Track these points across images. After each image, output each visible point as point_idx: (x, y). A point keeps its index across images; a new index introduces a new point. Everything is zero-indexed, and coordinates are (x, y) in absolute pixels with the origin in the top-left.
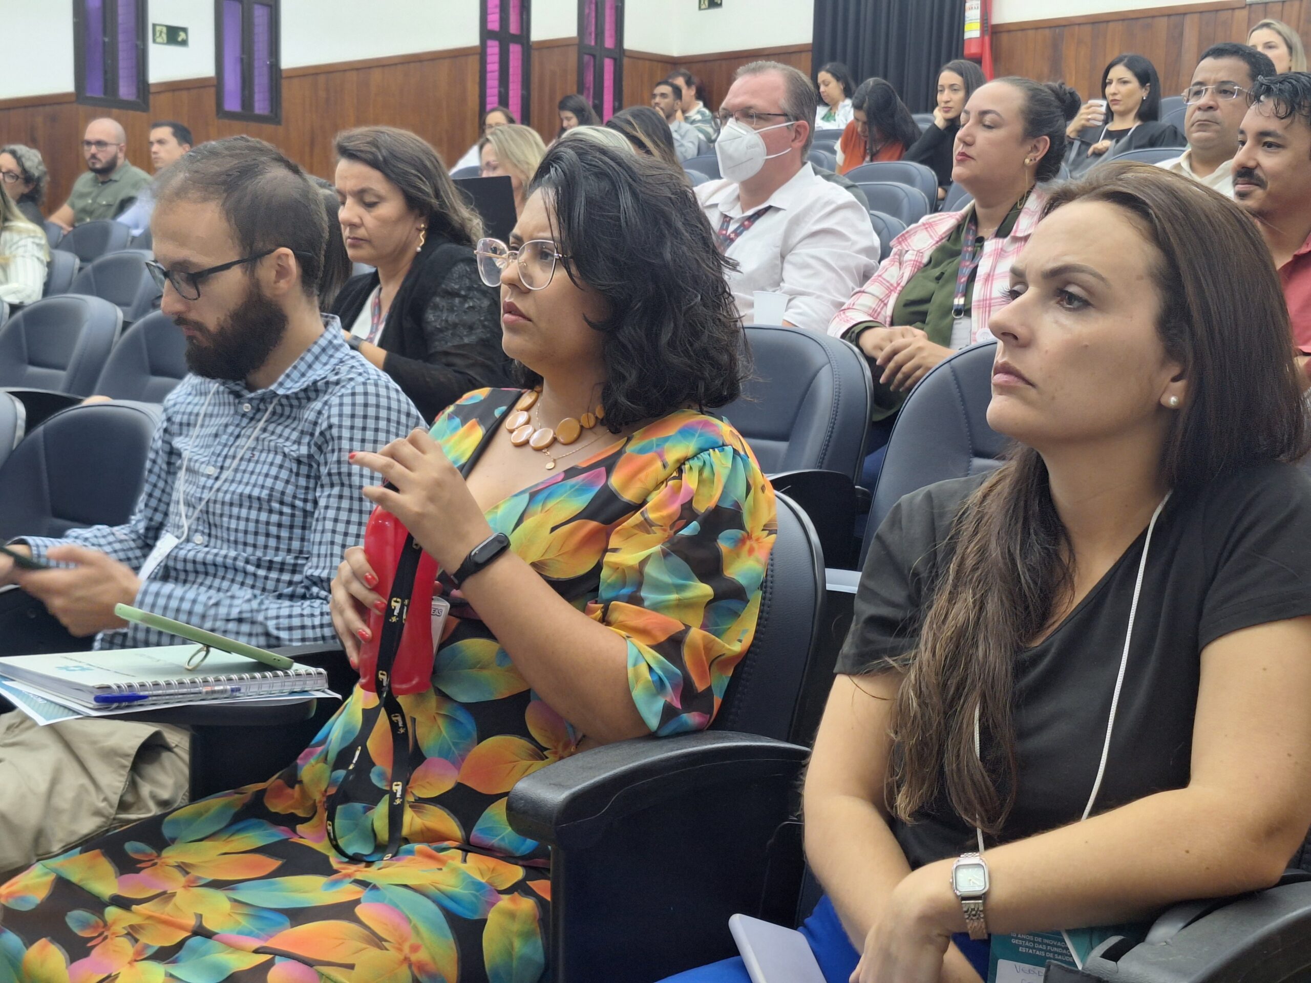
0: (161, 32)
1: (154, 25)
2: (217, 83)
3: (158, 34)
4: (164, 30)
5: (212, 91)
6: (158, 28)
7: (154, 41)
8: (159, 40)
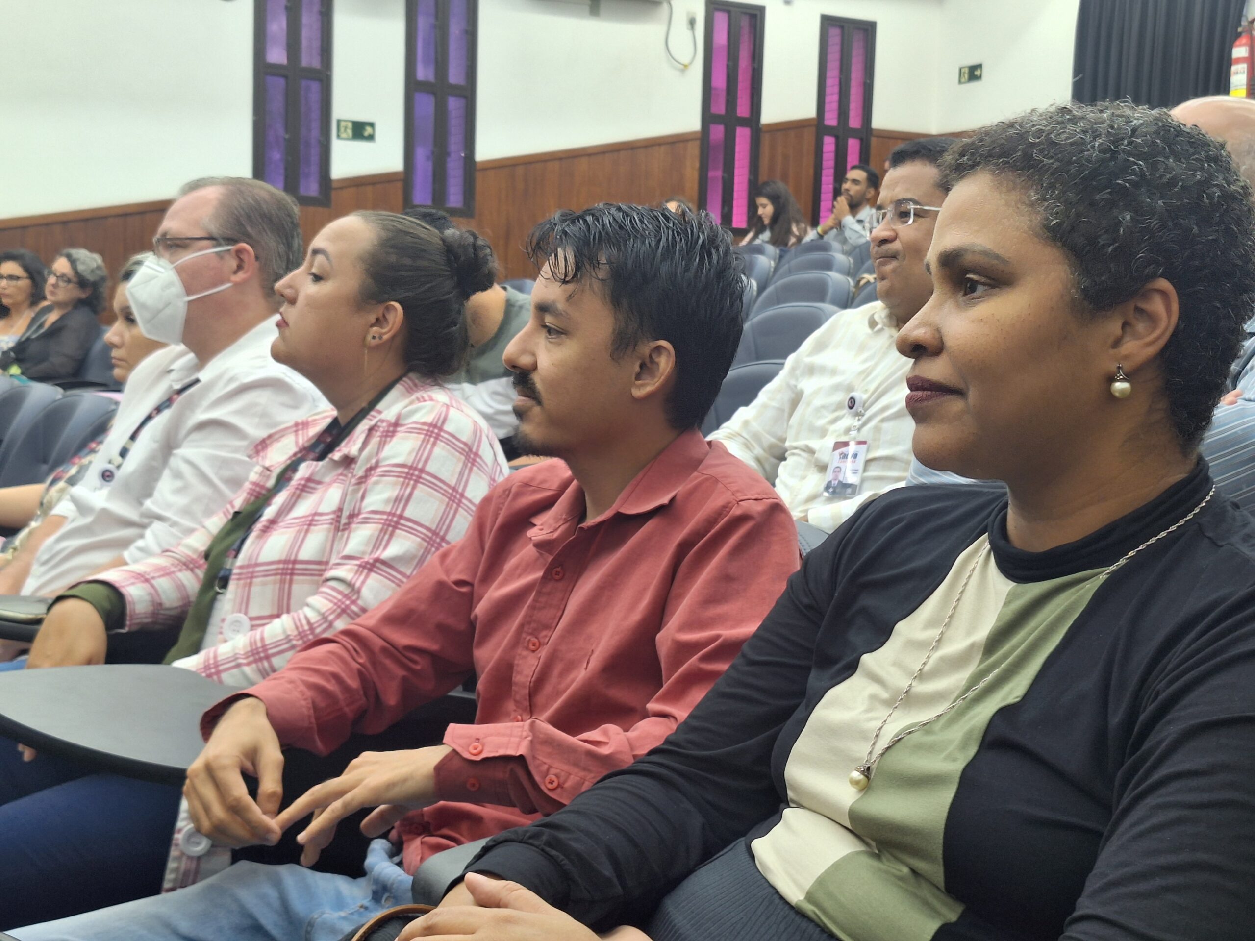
0: (346, 128)
1: (339, 121)
2: (406, 178)
3: (342, 130)
4: (350, 125)
5: (399, 185)
6: (343, 124)
7: (338, 136)
8: (343, 135)
